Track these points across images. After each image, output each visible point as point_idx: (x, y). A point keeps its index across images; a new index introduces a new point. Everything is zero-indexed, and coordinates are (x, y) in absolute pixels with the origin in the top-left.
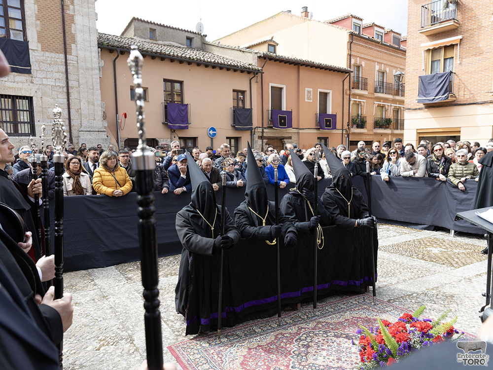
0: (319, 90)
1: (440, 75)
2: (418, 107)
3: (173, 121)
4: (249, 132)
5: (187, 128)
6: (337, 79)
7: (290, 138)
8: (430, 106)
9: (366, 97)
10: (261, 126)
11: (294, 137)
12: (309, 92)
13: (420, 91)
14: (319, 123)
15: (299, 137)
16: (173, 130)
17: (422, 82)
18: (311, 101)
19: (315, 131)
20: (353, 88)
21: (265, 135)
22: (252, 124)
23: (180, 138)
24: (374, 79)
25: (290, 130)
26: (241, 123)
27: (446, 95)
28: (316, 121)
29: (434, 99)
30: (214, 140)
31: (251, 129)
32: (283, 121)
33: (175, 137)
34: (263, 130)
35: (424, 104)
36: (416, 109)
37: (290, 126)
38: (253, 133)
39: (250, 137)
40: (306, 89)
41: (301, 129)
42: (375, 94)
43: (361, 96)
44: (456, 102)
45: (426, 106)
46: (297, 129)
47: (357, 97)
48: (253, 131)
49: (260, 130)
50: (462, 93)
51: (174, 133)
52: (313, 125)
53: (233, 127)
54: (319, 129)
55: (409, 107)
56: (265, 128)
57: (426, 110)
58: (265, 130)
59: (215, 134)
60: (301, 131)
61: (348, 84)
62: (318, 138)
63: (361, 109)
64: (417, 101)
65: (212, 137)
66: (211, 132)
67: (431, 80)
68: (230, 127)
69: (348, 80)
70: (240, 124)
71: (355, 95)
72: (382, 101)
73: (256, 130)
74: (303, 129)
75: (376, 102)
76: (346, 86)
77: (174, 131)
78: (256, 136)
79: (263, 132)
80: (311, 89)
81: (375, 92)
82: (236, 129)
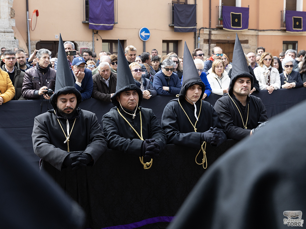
3: (96, 19)
4: (192, 34)
5: (111, 28)
7: (246, 42)
10: (208, 27)
11: (252, 42)
14: (286, 22)
15: (258, 41)
16: (95, 31)
19: (280, 33)
21: (213, 38)
22: (195, 24)
23: (104, 41)
25: (246, 32)
26: (181, 23)
28: (282, 20)
30: (147, 44)
31: (194, 30)
32: (236, 20)
33: (97, 40)
34: (210, 32)
37: (246, 26)
38: (197, 35)
39: (193, 40)
41: (261, 31)
46: (256, 30)
48: (197, 32)
49: (206, 31)
51: (97, 35)
52: (278, 26)
53: (172, 27)
54: (285, 31)
56: (213, 29)
58: (213, 32)
59: (148, 36)
60: (260, 33)
62: (284, 43)
65: (144, 40)
66: (144, 34)
68: (168, 28)
70: (180, 24)
73: (201, 32)
74: (264, 30)
77: (97, 32)
78: (201, 40)
79: (210, 34)
82: (176, 31)
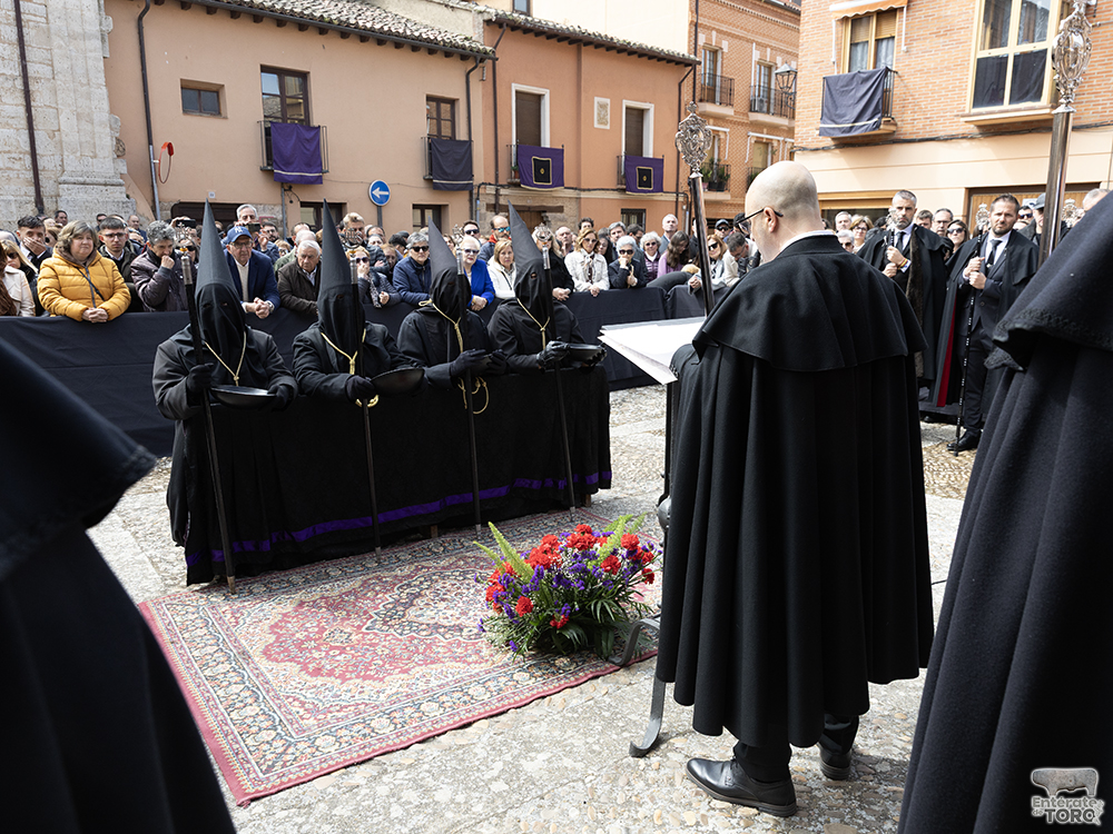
0: (626, 103)
1: (864, 76)
2: (821, 145)
3: (287, 165)
4: (465, 195)
5: (319, 180)
6: (666, 79)
7: (560, 209)
8: (846, 143)
9: (731, 122)
10: (493, 182)
11: (570, 209)
12: (603, 106)
13: (825, 109)
14: (625, 176)
15: (579, 208)
16: (286, 186)
17: (829, 89)
18: (608, 127)
19: (616, 195)
20: (701, 101)
21: (502, 201)
22: (471, 176)
23: (304, 204)
24: (748, 80)
25: (560, 192)
26: (445, 173)
27: (875, 119)
28: (619, 172)
29: (852, 127)
30: (385, 212)
31: (469, 188)
32: (542, 171)
33: (291, 202)
34: (497, 190)
35: (833, 139)
36: (817, 150)
37: (560, 182)
38: (475, 197)
39: (467, 205)
40: (597, 99)
41: (584, 190)
42: (750, 114)
43: (719, 119)
44: (896, 136)
45: (837, 142)
46: (576, 189)
47: (711, 121)
48: (475, 191)
49: (491, 190)
50: (908, 117)
51: (290, 193)
52: (612, 182)
53: (429, 181)
54: (624, 190)
55: (803, 145)
56: (503, 186)
57: (837, 151)
58: (502, 191)
59: (387, 196)
60: (584, 195)
61: (691, 91)
62: (624, 211)
63: (719, 148)
64: (818, 132)
65: (379, 205)
66: (377, 193)
67: (846, 86)
68: (421, 183)
69: (691, 82)
70: (445, 176)
71: (706, 116)
72: (765, 130)
73: (481, 191)
74: (589, 190)
75: (751, 134)
76: (687, 96)
77: (290, 188)
78: (481, 205)
79: (497, 195)
80: (608, 101)
81: (751, 111)
82: (436, 187)
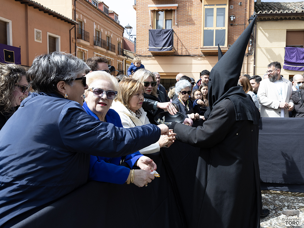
0: (49, 34)
1: (165, 31)
2: (147, 55)
6: (65, 27)
8: (156, 55)
9: (88, 48)
12: (38, 33)
13: (151, 42)
17: (152, 34)
18: (41, 42)
20: (78, 38)
24: (93, 35)
27: (170, 47)
29: (161, 49)
32: (9, 57)
35: (152, 53)
36: (146, 56)
37: (19, 63)
40: (35, 30)
42: (94, 46)
43: (84, 46)
44: (175, 54)
45: (153, 54)
47: (82, 46)
50: (180, 47)
55: (140, 54)
57: (154, 58)
61: (74, 34)
63: (85, 56)
64: (148, 50)
67: (158, 34)
69: (74, 31)
71: (80, 44)
72: (99, 52)
75: (95, 53)
76: (73, 36)
80: (41, 31)
81: (94, 45)
